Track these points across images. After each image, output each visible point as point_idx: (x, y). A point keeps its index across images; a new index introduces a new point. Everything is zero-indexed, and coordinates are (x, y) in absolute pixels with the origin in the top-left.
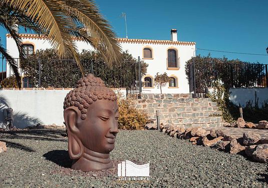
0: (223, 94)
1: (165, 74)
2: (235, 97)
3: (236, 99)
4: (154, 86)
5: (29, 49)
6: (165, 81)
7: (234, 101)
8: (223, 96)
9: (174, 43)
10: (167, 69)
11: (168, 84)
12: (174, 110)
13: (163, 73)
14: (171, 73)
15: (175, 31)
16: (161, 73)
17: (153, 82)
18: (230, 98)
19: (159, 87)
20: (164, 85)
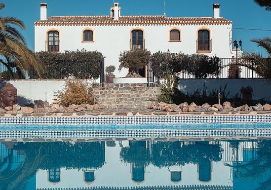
0: (173, 84)
2: (185, 87)
3: (185, 89)
5: (55, 35)
7: (184, 90)
8: (172, 86)
12: (121, 96)
18: (179, 88)
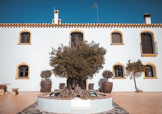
1: (139, 62)
4: (126, 77)
6: (139, 71)
9: (149, 26)
10: (142, 56)
11: (143, 74)
13: (136, 61)
14: (146, 60)
15: (148, 16)
16: (134, 60)
17: (125, 71)
19: (133, 78)
20: (139, 76)
